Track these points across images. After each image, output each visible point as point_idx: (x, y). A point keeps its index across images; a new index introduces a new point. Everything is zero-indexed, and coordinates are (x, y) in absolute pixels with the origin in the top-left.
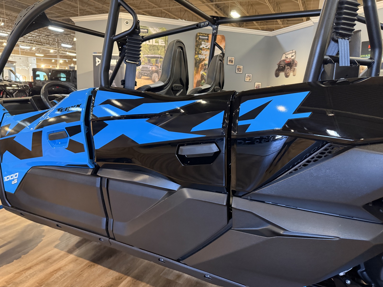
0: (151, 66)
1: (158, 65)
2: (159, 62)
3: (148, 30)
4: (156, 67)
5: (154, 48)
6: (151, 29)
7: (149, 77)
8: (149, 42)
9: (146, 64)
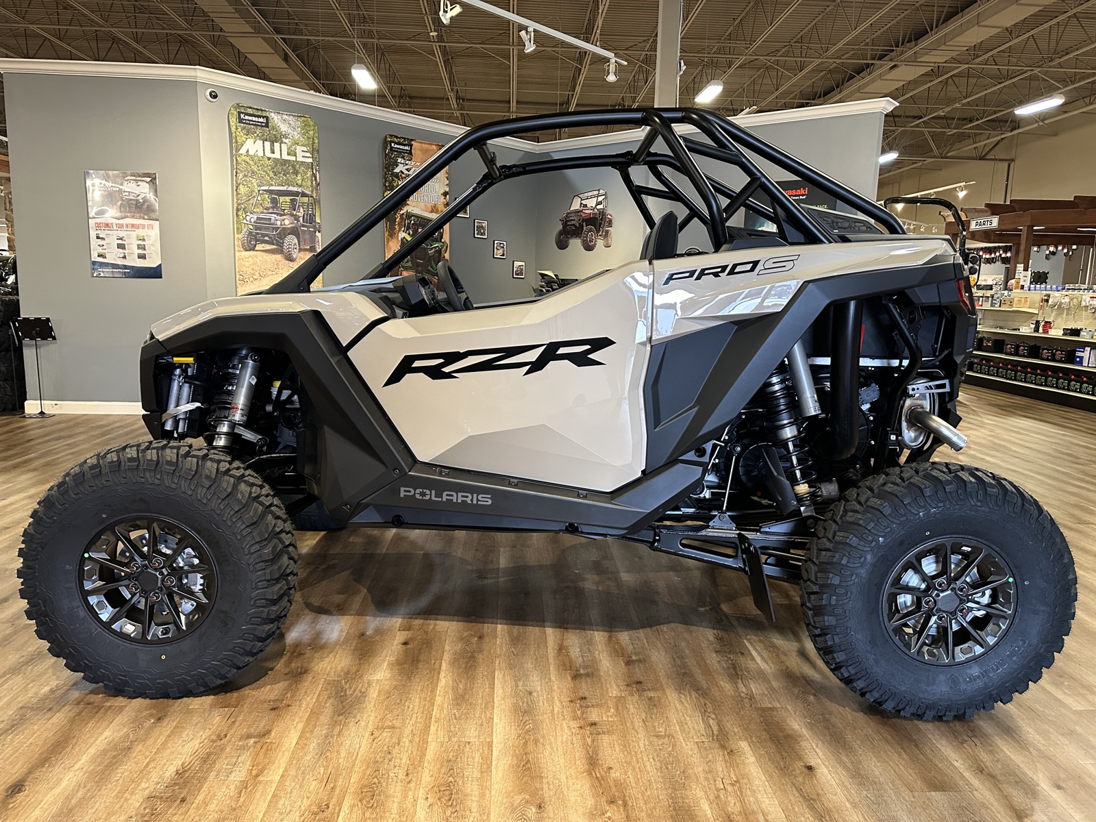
1: (297, 214)
2: (300, 204)
3: (267, 118)
4: (293, 218)
5: (285, 168)
6: (275, 118)
7: (275, 247)
8: (273, 152)
9: (266, 209)
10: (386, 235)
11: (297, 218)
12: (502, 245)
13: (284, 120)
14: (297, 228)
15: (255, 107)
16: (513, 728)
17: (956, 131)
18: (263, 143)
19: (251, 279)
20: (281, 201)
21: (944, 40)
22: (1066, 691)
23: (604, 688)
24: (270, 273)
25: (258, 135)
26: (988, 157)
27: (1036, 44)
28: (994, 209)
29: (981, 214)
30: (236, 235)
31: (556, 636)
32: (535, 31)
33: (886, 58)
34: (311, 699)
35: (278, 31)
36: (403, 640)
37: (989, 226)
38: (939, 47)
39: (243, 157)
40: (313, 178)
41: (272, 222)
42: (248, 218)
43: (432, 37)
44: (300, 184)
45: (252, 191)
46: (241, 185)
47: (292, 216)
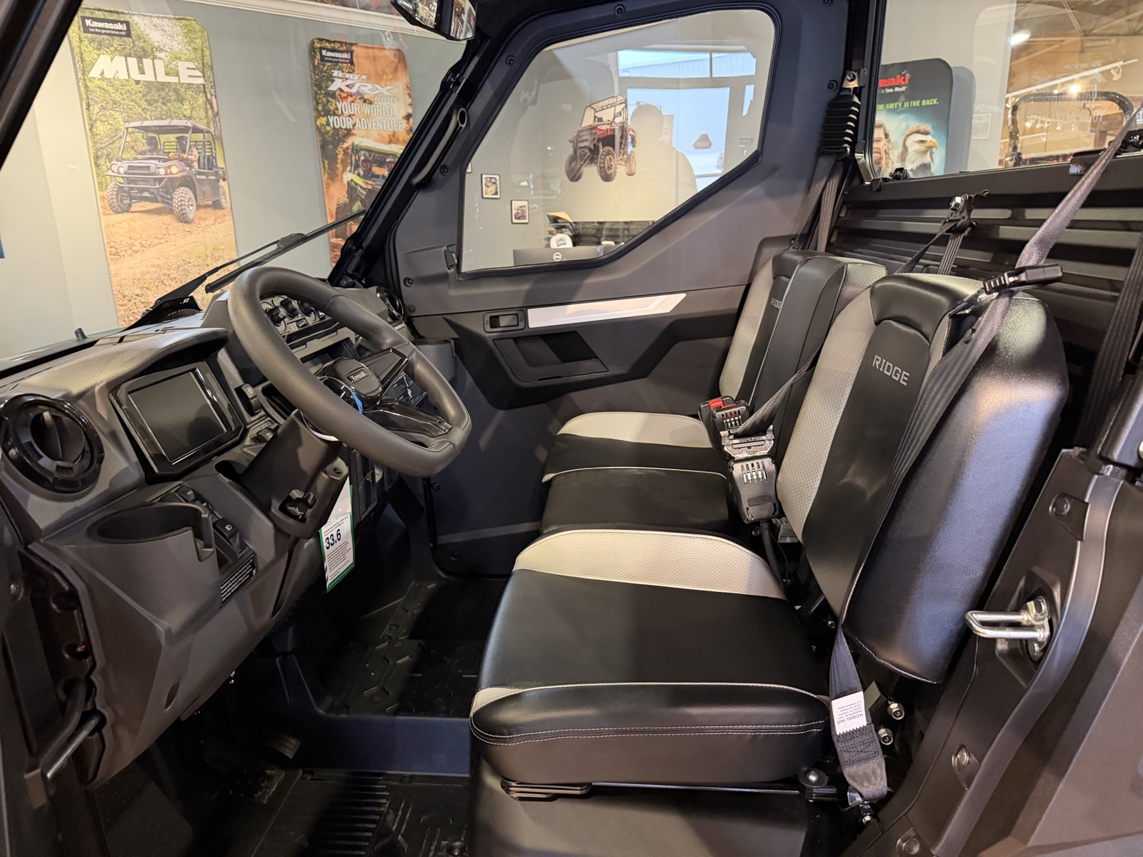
0: (161, 164)
1: (189, 157)
2: (192, 143)
3: (128, 23)
4: (182, 163)
5: (163, 94)
6: (139, 23)
7: (160, 205)
8: (142, 72)
9: (140, 154)
10: (325, 177)
12: (493, 180)
14: (191, 178)
15: (107, 9)
19: (130, 252)
20: (162, 141)
24: (157, 241)
25: (116, 49)
30: (98, 192)
39: (96, 82)
40: (208, 106)
41: (152, 170)
42: (115, 168)
44: (189, 115)
45: (117, 130)
46: (98, 122)
47: (181, 161)
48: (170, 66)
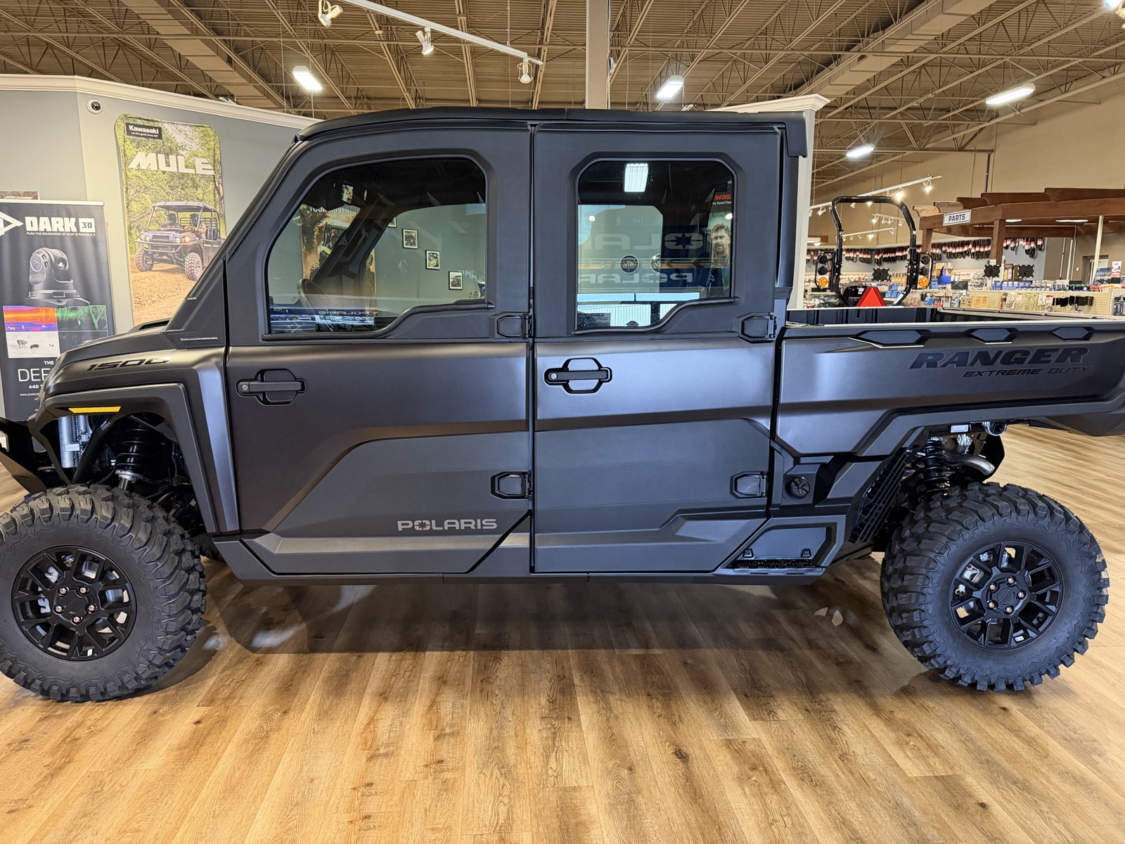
0: (178, 235)
1: (199, 230)
3: (160, 129)
4: (194, 235)
6: (169, 129)
7: (175, 266)
8: (168, 165)
9: (162, 226)
10: (303, 250)
11: (198, 235)
12: (435, 255)
13: (180, 131)
14: (200, 246)
15: (146, 118)
16: (274, 825)
17: (932, 122)
18: (157, 156)
19: (149, 302)
21: (910, 29)
22: (908, 753)
23: (399, 770)
24: (170, 294)
25: (150, 147)
26: (967, 148)
27: (1006, 31)
28: (966, 203)
29: (955, 208)
30: (129, 255)
31: (370, 708)
32: (433, 31)
33: (855, 49)
34: (60, 797)
35: (218, 33)
36: (197, 719)
37: (962, 220)
38: (906, 36)
39: (134, 171)
40: (216, 192)
41: (171, 239)
42: (143, 237)
43: (378, 36)
44: (201, 199)
45: (146, 208)
46: (133, 201)
47: (193, 232)
48: (189, 161)
